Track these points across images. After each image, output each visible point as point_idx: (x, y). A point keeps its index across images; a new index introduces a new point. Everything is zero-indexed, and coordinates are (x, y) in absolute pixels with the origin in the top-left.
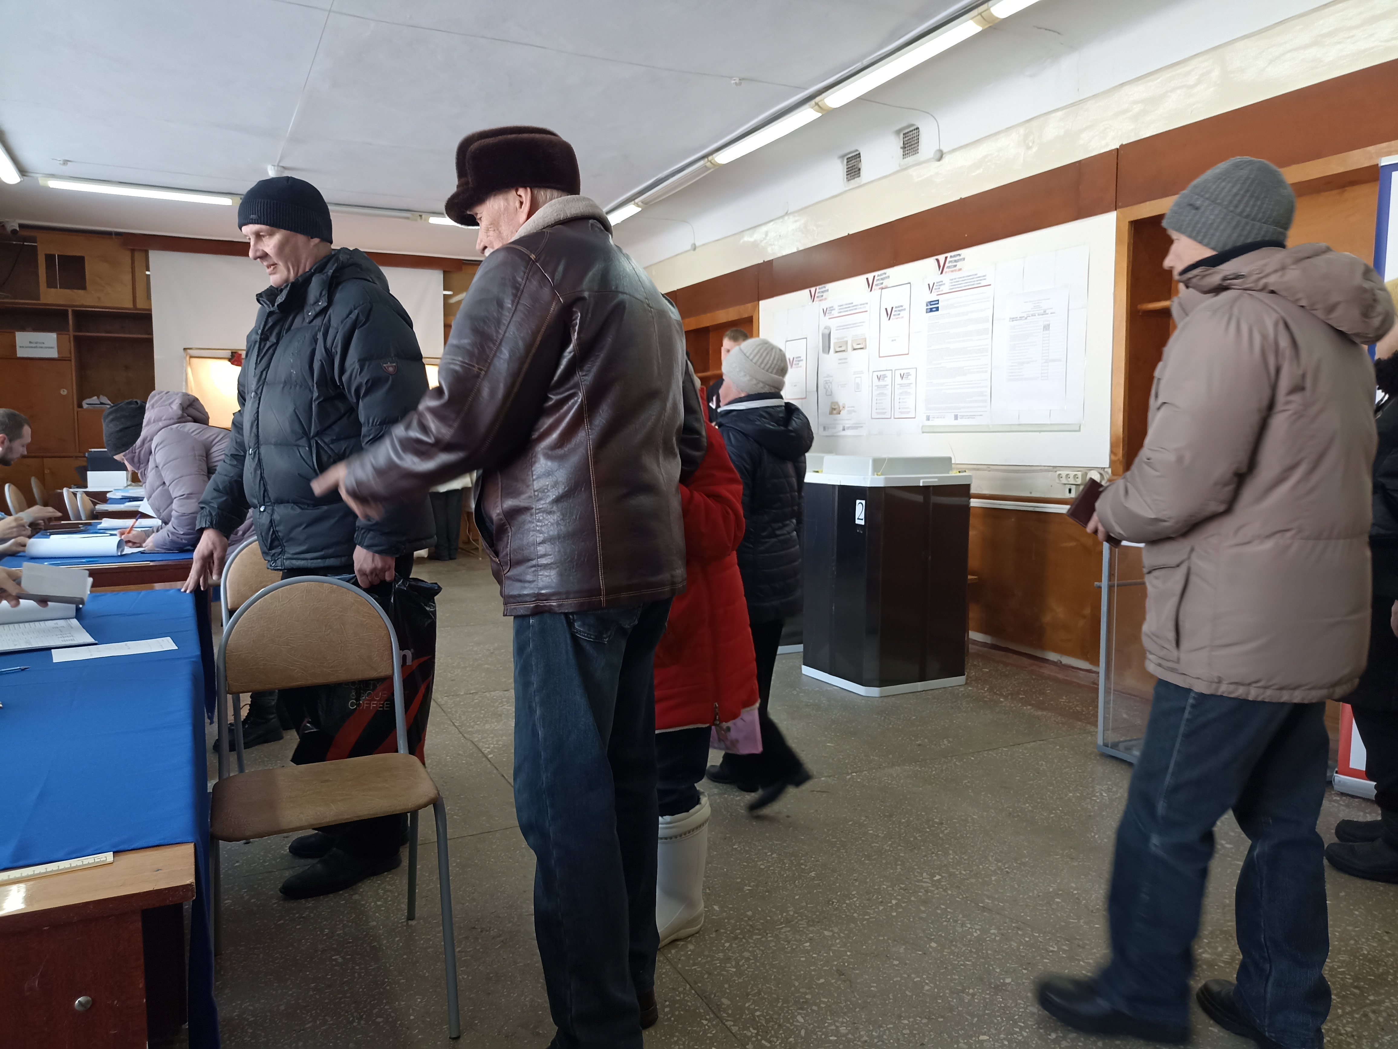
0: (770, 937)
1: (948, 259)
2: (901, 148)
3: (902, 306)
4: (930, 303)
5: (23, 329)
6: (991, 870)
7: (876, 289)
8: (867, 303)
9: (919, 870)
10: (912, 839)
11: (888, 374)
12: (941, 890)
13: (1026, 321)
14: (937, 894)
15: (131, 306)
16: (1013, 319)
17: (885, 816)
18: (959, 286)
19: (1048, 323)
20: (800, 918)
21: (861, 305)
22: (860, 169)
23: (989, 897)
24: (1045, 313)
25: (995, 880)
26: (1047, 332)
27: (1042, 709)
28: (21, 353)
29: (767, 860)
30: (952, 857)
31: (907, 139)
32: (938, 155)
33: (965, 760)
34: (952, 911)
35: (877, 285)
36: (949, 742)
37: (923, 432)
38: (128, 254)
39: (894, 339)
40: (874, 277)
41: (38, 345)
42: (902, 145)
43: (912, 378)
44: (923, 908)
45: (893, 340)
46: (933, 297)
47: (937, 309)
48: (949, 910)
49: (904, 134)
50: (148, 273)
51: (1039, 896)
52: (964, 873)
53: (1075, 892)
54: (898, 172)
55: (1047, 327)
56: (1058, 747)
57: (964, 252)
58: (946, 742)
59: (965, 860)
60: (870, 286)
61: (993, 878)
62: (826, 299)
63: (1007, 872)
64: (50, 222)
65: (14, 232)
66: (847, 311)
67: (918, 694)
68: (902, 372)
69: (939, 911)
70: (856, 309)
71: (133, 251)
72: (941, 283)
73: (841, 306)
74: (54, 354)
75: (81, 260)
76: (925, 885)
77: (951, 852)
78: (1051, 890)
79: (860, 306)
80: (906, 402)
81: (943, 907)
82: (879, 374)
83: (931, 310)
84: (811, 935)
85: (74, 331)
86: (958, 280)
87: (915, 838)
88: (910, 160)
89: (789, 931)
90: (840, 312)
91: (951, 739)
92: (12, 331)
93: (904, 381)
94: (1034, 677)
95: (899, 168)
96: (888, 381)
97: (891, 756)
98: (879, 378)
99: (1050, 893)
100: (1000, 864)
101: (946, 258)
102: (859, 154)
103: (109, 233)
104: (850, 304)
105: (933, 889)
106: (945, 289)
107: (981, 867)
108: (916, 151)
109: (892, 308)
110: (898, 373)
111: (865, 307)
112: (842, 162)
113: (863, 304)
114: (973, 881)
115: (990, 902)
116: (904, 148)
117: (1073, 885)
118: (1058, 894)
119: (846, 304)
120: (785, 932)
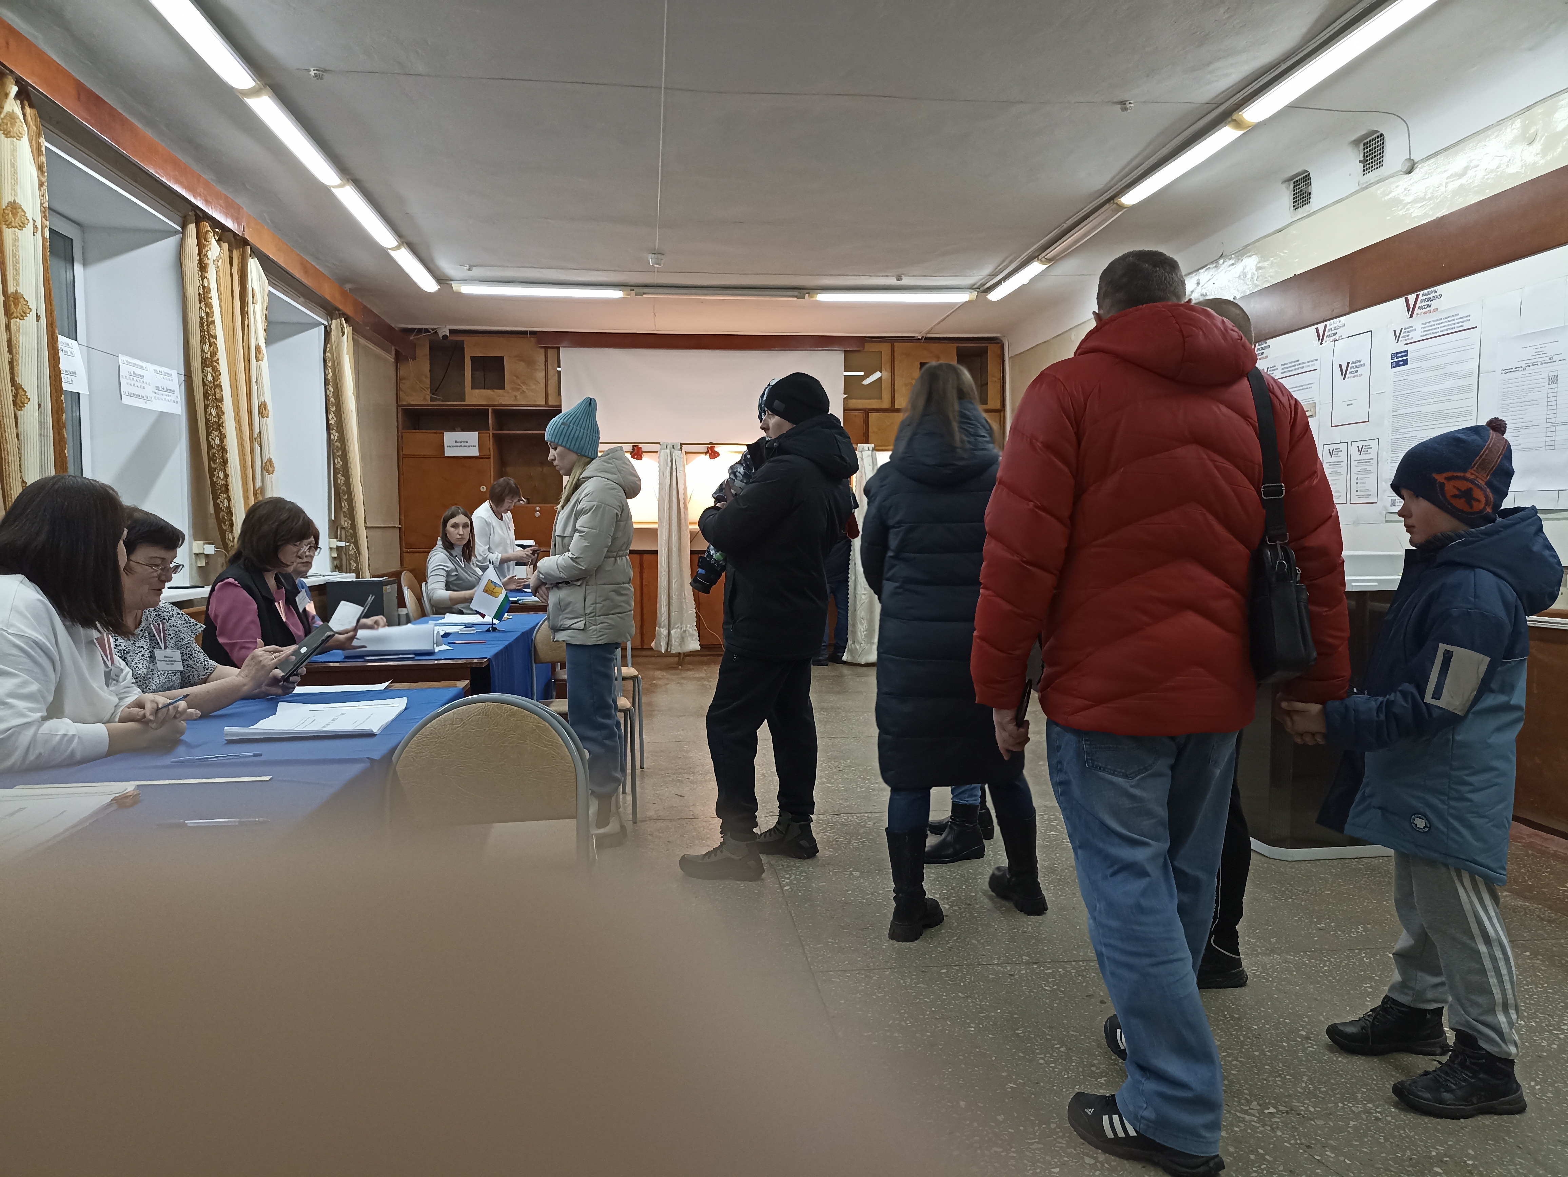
0: (1013, 1152)
1: (1420, 298)
2: (1360, 162)
3: (1360, 361)
4: (1395, 355)
5: (453, 429)
6: (1353, 1111)
7: (1327, 342)
8: (1317, 360)
9: (1248, 1097)
10: (1257, 1053)
11: (1343, 447)
12: (1269, 1128)
13: (1525, 372)
14: (1261, 1133)
15: (543, 403)
16: (1507, 371)
17: (1232, 1017)
18: (1434, 331)
19: (1555, 373)
20: (1060, 1134)
21: (1309, 362)
22: (1310, 193)
23: (1333, 1149)
24: (1551, 360)
25: (1354, 1127)
26: (1555, 386)
27: (1526, 898)
28: (448, 452)
29: (1051, 1054)
30: (1304, 1085)
31: (1368, 150)
32: (1408, 165)
33: (1378, 957)
34: (1271, 1159)
35: (1329, 336)
36: (1365, 930)
37: (1387, 521)
38: (543, 351)
39: (1350, 403)
40: (1326, 325)
41: (463, 444)
42: (1362, 159)
43: (1373, 453)
44: (1232, 1149)
45: (1349, 405)
46: (1400, 347)
47: (1405, 362)
48: (1267, 1157)
49: (1364, 144)
50: (559, 369)
51: (1411, 1159)
52: (1312, 1110)
53: (1470, 1162)
54: (1357, 192)
55: (1554, 380)
56: (1528, 954)
57: (1441, 289)
58: (1360, 929)
59: (1321, 1092)
60: (1321, 338)
61: (1352, 1123)
62: (1267, 357)
63: (1377, 1119)
64: (474, 325)
65: (445, 337)
66: (1292, 371)
67: (1347, 861)
68: (1360, 444)
69: (1252, 1157)
70: (1303, 367)
71: (546, 348)
72: (1410, 329)
73: (1285, 364)
74: (475, 452)
75: (502, 359)
76: (1247, 1118)
77: (1305, 1078)
78: (1434, 1153)
79: (1308, 364)
80: (1364, 483)
81: (1260, 1151)
82: (1331, 447)
83: (1398, 364)
84: (1066, 1159)
85: (493, 429)
86: (1433, 323)
87: (1263, 1052)
88: (1372, 176)
89: (1039, 1149)
90: (1284, 372)
91: (1369, 927)
92: (442, 431)
93: (1364, 456)
94: (1530, 852)
95: (1358, 188)
96: (1343, 456)
97: (1273, 940)
98: (1331, 454)
99: (1431, 1158)
100: (1370, 1105)
101: (1418, 296)
102: (1309, 175)
103: (525, 333)
104: (1295, 362)
105: (1258, 1125)
106: (1416, 335)
107: (1340, 1105)
108: (1380, 164)
109: (1348, 363)
110: (1355, 445)
111: (1314, 365)
112: (1288, 188)
113: (1312, 361)
114: (1320, 1122)
115: (1333, 1155)
116: (1364, 162)
117: (1471, 1152)
118: (1442, 1161)
119: (1291, 363)
120: (1034, 1150)
